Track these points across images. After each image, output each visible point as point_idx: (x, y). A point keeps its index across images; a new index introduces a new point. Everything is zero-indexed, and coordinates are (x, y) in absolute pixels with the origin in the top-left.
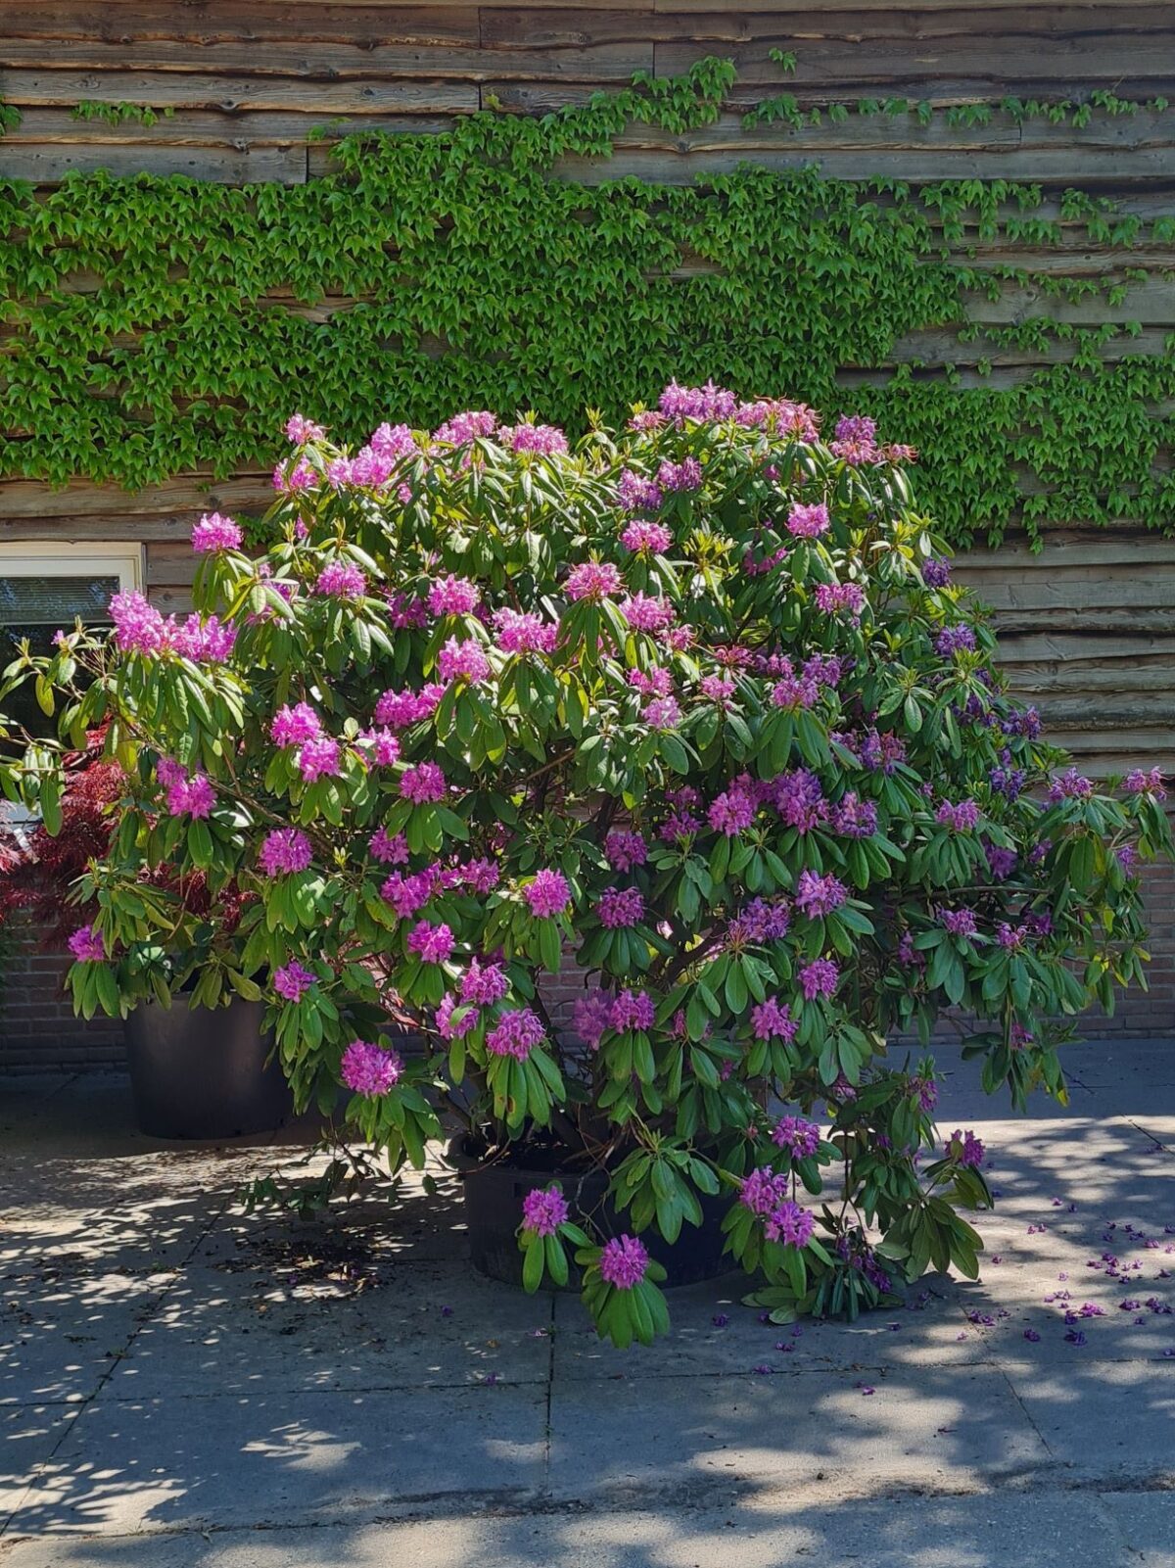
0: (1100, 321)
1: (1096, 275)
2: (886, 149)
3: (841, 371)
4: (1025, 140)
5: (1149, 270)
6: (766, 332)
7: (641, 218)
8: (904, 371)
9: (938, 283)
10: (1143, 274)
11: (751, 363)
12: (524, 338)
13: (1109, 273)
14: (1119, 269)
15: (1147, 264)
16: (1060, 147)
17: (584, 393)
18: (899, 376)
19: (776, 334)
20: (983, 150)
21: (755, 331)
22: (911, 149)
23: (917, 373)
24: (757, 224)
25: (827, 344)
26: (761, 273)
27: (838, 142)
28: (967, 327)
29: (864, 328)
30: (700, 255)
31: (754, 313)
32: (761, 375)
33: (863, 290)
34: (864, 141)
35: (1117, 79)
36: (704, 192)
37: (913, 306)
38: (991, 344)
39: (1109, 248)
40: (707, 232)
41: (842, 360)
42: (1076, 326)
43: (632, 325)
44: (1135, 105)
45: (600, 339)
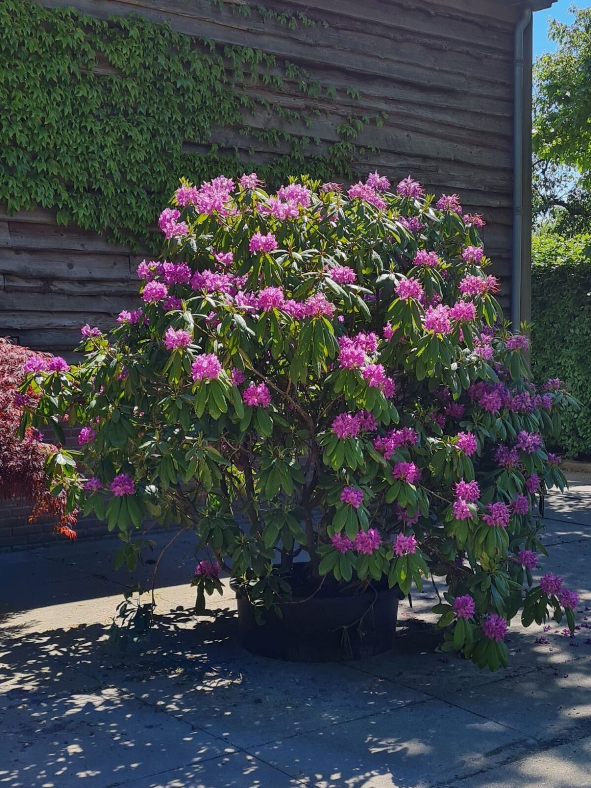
0: (302, 134)
1: (298, 109)
2: (201, 19)
3: (186, 143)
4: (266, 30)
5: (321, 111)
6: (148, 115)
7: (80, 34)
8: (215, 147)
9: (233, 102)
10: (318, 112)
11: (141, 132)
12: (9, 96)
13: (304, 109)
14: (307, 108)
15: (319, 107)
16: (281, 37)
17: (50, 137)
18: (212, 150)
19: (154, 117)
20: (248, 31)
21: (141, 113)
22: (213, 22)
23: (221, 150)
24: (144, 50)
25: (179, 126)
26: (145, 80)
27: (178, 10)
28: (244, 128)
29: (198, 120)
30: (111, 62)
31: (140, 102)
32: (146, 140)
33: (197, 99)
34: (191, 13)
35: (306, 7)
36: (111, 25)
37: (221, 112)
38: (254, 139)
39: (305, 96)
40: (116, 50)
41: (186, 136)
42: (292, 135)
43: (76, 99)
44: (314, 23)
45: (58, 105)
